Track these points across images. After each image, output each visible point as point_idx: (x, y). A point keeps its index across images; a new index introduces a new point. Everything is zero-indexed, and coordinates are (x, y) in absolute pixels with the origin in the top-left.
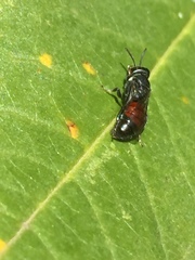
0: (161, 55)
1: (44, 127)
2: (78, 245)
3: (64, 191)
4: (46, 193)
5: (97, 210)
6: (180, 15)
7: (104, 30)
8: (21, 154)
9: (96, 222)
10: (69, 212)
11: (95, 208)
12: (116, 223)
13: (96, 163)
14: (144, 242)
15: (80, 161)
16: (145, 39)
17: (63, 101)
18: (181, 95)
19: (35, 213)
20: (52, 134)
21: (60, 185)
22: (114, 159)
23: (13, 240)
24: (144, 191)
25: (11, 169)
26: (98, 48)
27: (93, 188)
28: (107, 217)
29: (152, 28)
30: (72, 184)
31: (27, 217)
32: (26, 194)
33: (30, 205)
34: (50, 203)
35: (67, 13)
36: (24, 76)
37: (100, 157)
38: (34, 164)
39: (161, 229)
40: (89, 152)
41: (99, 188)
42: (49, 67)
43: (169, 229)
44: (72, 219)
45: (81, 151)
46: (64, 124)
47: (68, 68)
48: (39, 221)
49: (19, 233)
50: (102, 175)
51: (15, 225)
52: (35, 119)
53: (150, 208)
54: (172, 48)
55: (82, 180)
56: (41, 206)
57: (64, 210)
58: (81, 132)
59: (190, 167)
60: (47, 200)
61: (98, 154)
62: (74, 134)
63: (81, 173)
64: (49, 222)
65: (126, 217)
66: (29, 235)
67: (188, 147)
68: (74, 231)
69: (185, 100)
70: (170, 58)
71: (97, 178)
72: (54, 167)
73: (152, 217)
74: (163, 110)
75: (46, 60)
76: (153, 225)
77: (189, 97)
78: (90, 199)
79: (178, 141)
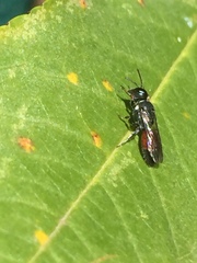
0: (164, 75)
1: (74, 136)
2: (107, 239)
3: (92, 192)
4: (78, 194)
5: (120, 210)
6: (179, 40)
7: (119, 52)
8: (56, 161)
9: (120, 220)
10: (97, 209)
11: (118, 207)
12: (137, 221)
13: (116, 170)
14: (160, 238)
15: (103, 167)
16: (151, 61)
17: (88, 113)
18: (183, 111)
19: (70, 211)
20: (80, 143)
21: (88, 187)
22: (131, 165)
23: (53, 234)
24: (157, 194)
25: (49, 173)
26: (114, 68)
27: (115, 191)
28: (128, 216)
29: (157, 51)
30: (98, 186)
31: (63, 214)
32: (61, 194)
33: (66, 205)
34: (81, 202)
35: (88, 37)
36: (56, 91)
37: (119, 163)
38: (66, 170)
39: (172, 227)
40: (110, 159)
41: (121, 190)
42: (76, 84)
43: (178, 227)
44: (100, 217)
45: (104, 158)
46: (89, 134)
47: (91, 85)
48: (74, 218)
49: (58, 228)
50: (122, 179)
51: (54, 220)
52: (66, 129)
53: (162, 208)
54: (173, 68)
55: (106, 183)
56: (74, 205)
57: (93, 209)
58: (104, 142)
59: (193, 175)
60: (78, 201)
61: (117, 161)
62: (98, 143)
63: (104, 178)
64: (81, 218)
65: (144, 216)
66: (66, 229)
67: (190, 156)
68: (103, 228)
69: (186, 115)
70: (172, 77)
71: (119, 183)
72: (83, 173)
73: (165, 217)
74: (168, 124)
75: (73, 78)
76: (166, 224)
77: (189, 112)
78: (114, 200)
79: (182, 151)
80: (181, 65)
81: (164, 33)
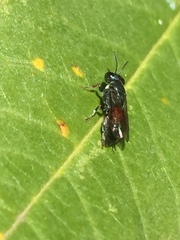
0: (142, 59)
1: (37, 126)
2: (69, 235)
3: (56, 185)
4: (39, 188)
5: (85, 204)
6: (160, 22)
7: (92, 35)
8: (17, 152)
9: (85, 215)
10: (60, 204)
11: (84, 201)
12: (104, 216)
13: (85, 160)
14: (129, 233)
15: (70, 158)
16: (128, 44)
17: (55, 101)
18: (161, 96)
19: (29, 206)
20: (44, 133)
21: (51, 180)
22: (101, 156)
23: (9, 232)
24: (128, 185)
25: (7, 166)
26: (86, 53)
27: (82, 183)
28: (94, 210)
29: (135, 34)
30: (63, 179)
31: (22, 210)
32: (21, 189)
33: (25, 199)
34: (43, 197)
35: (57, 20)
36: (18, 78)
37: (88, 153)
38: (28, 161)
39: (144, 220)
40: (78, 150)
41: (88, 183)
42: (42, 70)
43: (151, 220)
44: (63, 212)
45: (71, 148)
46: (55, 123)
47: (59, 71)
48: (33, 214)
49: (15, 226)
50: (90, 170)
51: (11, 217)
52: (29, 118)
53: (133, 201)
54: (153, 52)
55: (72, 175)
56: (35, 200)
57: (55, 204)
58: (71, 131)
59: (170, 164)
60: (40, 195)
61: (86, 151)
62: (64, 132)
63: (71, 169)
64: (42, 215)
65: (112, 209)
66: (24, 227)
67: (167, 144)
68: (65, 223)
69: (164, 101)
70: (151, 61)
71: (86, 174)
72: (46, 164)
73: (136, 210)
74: (145, 110)
75: (39, 64)
76: (137, 217)
77: (169, 98)
78: (79, 193)
79: (159, 139)
80: (161, 48)
81: (144, 15)
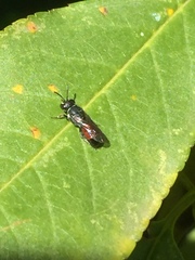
1: (14, 134)
5: (45, 184)
6: (142, 34)
9: (42, 192)
12: (57, 191)
13: (51, 153)
18: (131, 94)
20: (19, 138)
21: (22, 171)
22: (65, 148)
24: (86, 167)
26: (62, 73)
27: (43, 170)
28: (50, 188)
29: (114, 49)
30: (30, 169)
34: (12, 183)
35: (37, 54)
37: (54, 148)
41: (50, 169)
43: (101, 190)
44: (24, 192)
46: (29, 130)
47: (36, 91)
50: (54, 160)
52: (7, 130)
53: (88, 179)
57: (20, 187)
59: (129, 145)
62: (37, 136)
63: (38, 161)
65: (65, 185)
67: (130, 131)
69: (133, 98)
70: (128, 68)
71: (50, 164)
74: (113, 107)
75: (19, 89)
76: (88, 189)
78: (41, 177)
79: (122, 128)
80: (142, 55)
